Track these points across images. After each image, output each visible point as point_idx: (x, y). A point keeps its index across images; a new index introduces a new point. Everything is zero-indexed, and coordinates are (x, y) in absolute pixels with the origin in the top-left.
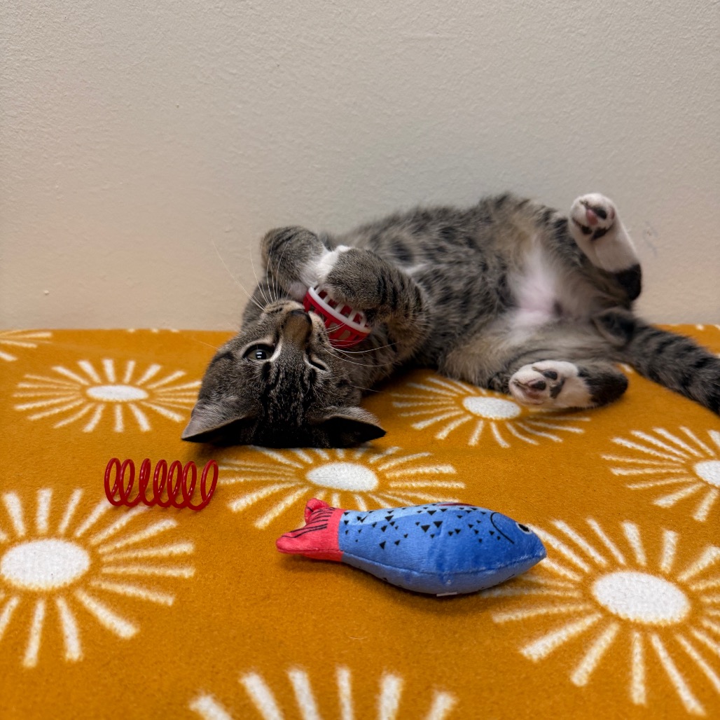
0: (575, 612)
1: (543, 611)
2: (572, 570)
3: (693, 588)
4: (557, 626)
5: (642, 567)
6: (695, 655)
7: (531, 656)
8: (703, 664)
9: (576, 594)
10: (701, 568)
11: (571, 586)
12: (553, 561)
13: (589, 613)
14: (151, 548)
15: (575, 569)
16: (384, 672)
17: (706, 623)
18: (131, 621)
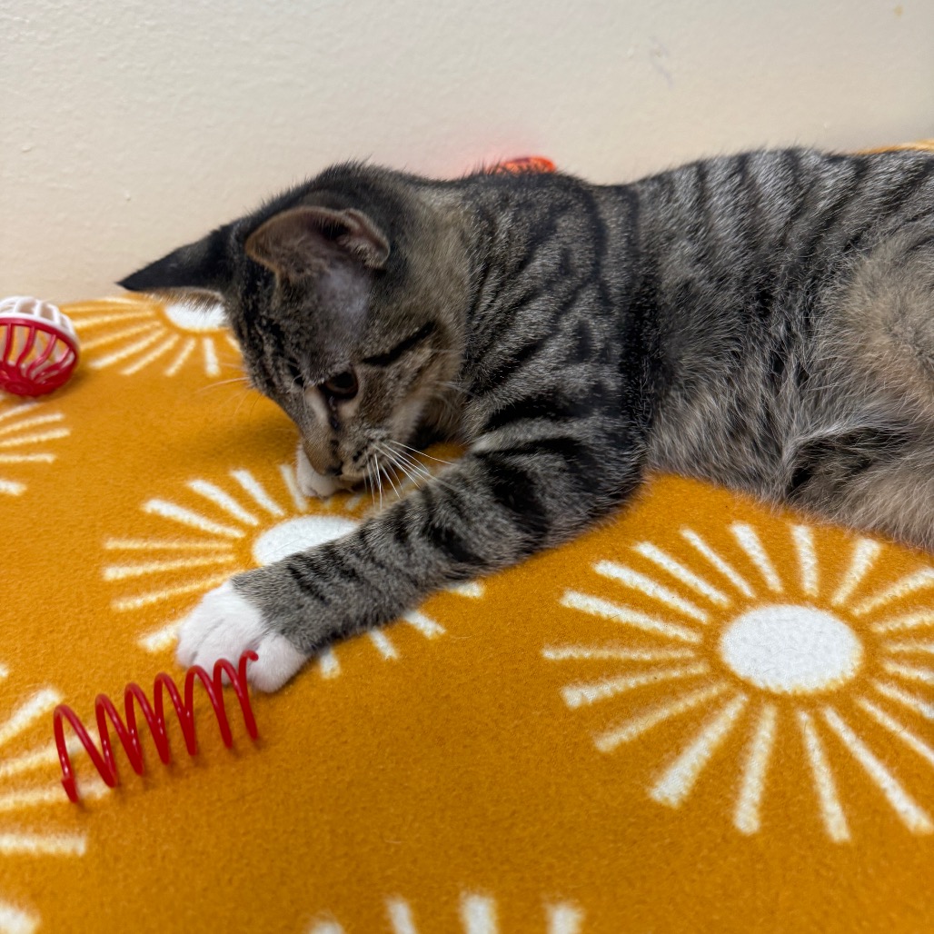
0: (708, 702)
2: (683, 625)
3: (857, 612)
4: (690, 734)
5: (779, 595)
6: (891, 724)
7: (667, 799)
8: (906, 735)
9: (700, 669)
10: (858, 579)
11: (689, 654)
13: (728, 697)
16: (463, 894)
17: (891, 667)
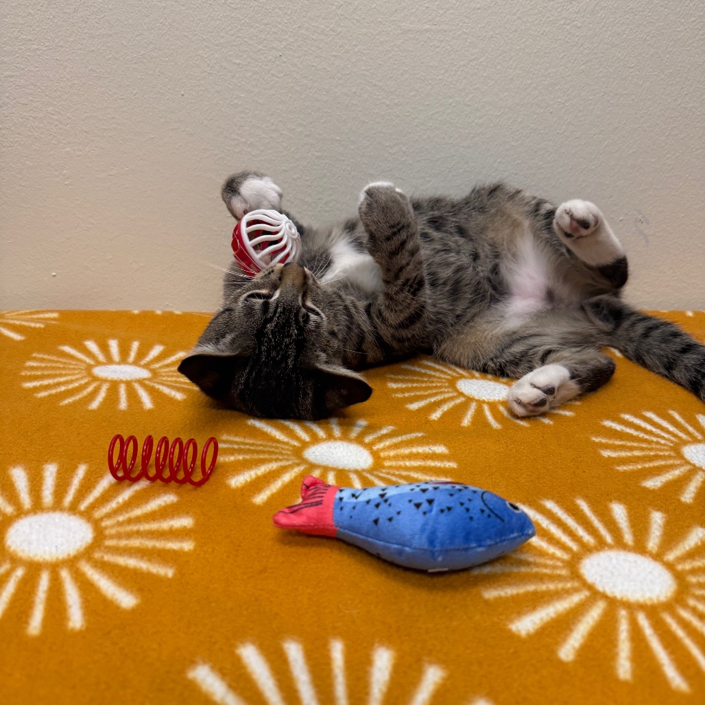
0: (563, 589)
1: (531, 588)
2: (560, 548)
3: (680, 567)
4: (545, 602)
5: (629, 546)
6: (680, 633)
7: (519, 631)
8: (688, 642)
9: (564, 572)
10: (687, 548)
11: (559, 564)
12: (542, 540)
13: (576, 590)
14: (152, 522)
15: (564, 547)
16: (376, 645)
17: (692, 602)
18: (132, 592)
